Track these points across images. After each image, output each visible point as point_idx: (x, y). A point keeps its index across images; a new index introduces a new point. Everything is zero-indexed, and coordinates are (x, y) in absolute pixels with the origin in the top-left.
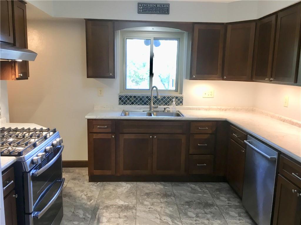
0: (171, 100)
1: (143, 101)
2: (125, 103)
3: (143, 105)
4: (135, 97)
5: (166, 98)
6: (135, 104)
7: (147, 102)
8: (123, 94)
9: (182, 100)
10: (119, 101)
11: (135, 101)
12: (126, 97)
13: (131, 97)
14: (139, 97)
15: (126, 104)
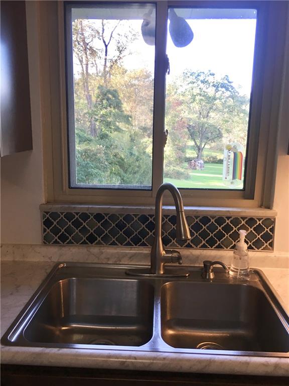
0: (227, 229)
1: (128, 233)
2: (63, 238)
3: (128, 244)
4: (99, 217)
5: (213, 220)
6: (99, 243)
7: (143, 234)
8: (56, 208)
9: (272, 230)
10: (45, 231)
11: (99, 232)
12: (69, 216)
13: (85, 216)
14: (113, 217)
15: (70, 242)
